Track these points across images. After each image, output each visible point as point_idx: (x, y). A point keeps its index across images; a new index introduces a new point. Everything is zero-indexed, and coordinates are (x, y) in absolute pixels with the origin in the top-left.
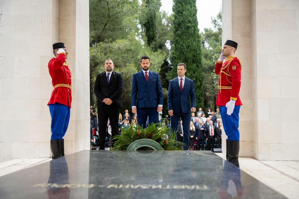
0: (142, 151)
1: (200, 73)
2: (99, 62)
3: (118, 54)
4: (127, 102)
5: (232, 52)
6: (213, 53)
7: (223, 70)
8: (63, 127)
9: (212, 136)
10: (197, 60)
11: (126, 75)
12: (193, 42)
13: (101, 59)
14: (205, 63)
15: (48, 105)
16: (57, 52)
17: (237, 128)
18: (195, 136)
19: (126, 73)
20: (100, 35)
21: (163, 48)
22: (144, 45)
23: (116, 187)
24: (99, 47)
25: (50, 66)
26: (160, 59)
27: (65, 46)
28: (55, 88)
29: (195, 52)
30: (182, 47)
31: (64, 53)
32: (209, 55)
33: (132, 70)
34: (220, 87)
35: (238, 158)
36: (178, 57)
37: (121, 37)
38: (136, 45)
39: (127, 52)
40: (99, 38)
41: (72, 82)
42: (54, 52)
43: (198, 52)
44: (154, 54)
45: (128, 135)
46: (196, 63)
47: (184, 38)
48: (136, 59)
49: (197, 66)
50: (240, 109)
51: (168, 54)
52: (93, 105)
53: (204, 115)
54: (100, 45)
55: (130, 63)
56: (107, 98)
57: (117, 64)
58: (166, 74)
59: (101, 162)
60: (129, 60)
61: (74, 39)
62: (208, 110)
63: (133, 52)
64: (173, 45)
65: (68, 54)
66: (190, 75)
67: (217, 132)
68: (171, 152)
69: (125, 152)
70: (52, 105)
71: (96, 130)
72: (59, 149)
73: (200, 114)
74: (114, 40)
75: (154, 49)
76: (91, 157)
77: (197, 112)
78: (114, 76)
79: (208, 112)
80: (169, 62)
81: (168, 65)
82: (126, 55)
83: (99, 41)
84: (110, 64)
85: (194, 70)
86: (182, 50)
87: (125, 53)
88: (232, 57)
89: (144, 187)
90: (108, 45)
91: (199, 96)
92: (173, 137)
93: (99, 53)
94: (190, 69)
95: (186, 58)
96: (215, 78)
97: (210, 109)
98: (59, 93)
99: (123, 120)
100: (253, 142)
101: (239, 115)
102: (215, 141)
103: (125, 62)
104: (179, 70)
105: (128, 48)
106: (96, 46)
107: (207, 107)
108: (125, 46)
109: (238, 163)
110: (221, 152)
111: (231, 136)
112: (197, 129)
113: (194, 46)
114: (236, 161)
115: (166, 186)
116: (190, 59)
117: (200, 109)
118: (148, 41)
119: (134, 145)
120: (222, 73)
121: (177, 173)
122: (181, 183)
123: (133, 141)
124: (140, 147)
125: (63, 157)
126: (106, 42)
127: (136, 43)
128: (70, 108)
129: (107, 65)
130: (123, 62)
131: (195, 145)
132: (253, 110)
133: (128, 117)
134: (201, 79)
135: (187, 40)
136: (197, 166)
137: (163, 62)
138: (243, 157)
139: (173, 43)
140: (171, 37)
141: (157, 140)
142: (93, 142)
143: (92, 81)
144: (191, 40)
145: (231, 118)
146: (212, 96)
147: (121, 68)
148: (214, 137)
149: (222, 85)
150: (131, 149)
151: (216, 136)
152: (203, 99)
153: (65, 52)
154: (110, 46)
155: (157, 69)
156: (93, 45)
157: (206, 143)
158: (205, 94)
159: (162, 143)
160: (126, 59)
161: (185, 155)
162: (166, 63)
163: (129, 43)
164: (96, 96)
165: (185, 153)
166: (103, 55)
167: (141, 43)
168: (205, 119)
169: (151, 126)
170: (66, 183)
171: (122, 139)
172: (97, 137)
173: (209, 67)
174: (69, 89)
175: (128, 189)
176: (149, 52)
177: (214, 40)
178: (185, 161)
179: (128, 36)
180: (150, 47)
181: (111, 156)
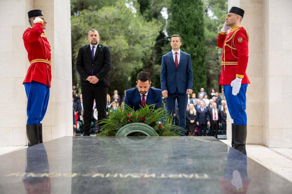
0: (134, 137)
1: (202, 47)
2: (83, 34)
3: (105, 24)
4: (116, 82)
5: (238, 21)
6: (217, 23)
7: (227, 43)
8: (42, 110)
9: (216, 121)
10: (198, 31)
11: (115, 50)
12: (194, 9)
13: (84, 30)
14: (209, 35)
15: (23, 84)
16: (34, 21)
17: (244, 110)
18: (196, 121)
19: (114, 46)
20: (83, 2)
21: (159, 17)
22: (136, 13)
23: (102, 176)
24: (82, 15)
25: (25, 38)
26: (155, 31)
27: (43, 14)
28: (32, 64)
29: (196, 22)
30: (181, 16)
31: (41, 22)
32: (213, 26)
33: (122, 44)
34: (223, 63)
35: (245, 145)
36: (176, 28)
37: (108, 4)
38: (126, 13)
39: (116, 22)
40: (82, 4)
41: (52, 56)
42: (30, 21)
43: (200, 22)
44: (147, 24)
45: (117, 118)
46: (198, 35)
47: (184, 5)
48: (126, 30)
49: (199, 38)
50: (247, 88)
51: (164, 24)
52: (76, 85)
53: (206, 96)
54: (83, 14)
55: (119, 36)
56: (92, 76)
57: (104, 37)
58: (162, 48)
59: (85, 149)
60: (117, 31)
61: (52, 6)
62: (211, 90)
63: (123, 22)
64: (171, 14)
65: (46, 23)
66: (191, 49)
67: (222, 116)
68: (167, 138)
69: (113, 139)
70: (28, 84)
71: (79, 114)
72: (36, 135)
73: (201, 95)
74: (100, 7)
75: (148, 19)
76: (74, 144)
77: (199, 93)
78: (100, 50)
79: (211, 92)
80: (166, 34)
81: (164, 38)
82: (114, 25)
83: (82, 9)
84: (96, 36)
85: (196, 43)
86: (181, 19)
87: (113, 23)
88: (238, 27)
89: (135, 176)
90: (93, 13)
91: (201, 74)
92: (170, 121)
93: (82, 23)
94: (191, 42)
95: (185, 29)
96: (219, 53)
97: (215, 90)
98: (37, 70)
99: (111, 102)
100: (262, 127)
101: (246, 95)
102: (220, 127)
103: (114, 34)
104: (174, 42)
105: (117, 17)
106: (79, 15)
107: (211, 87)
108: (114, 14)
109: (245, 151)
110: (226, 139)
111: (237, 120)
112: (198, 113)
113: (196, 15)
114: (243, 148)
115: (160, 175)
116: (191, 31)
117: (202, 89)
118: (141, 8)
119: (124, 131)
120: (226, 46)
121: (173, 161)
122: (178, 171)
123: (123, 126)
124: (130, 132)
125: (41, 144)
126: (90, 10)
127: (126, 11)
128: (49, 88)
129: (92, 37)
130: (111, 33)
131: (196, 131)
132: (263, 89)
133: (118, 100)
134: (203, 54)
135: (187, 8)
136: (197, 153)
137: (158, 34)
138: (251, 144)
139: (170, 12)
140: (168, 3)
141: (150, 124)
142: (76, 128)
143: (74, 57)
144: (192, 8)
145: (238, 98)
146: (216, 74)
147: (108, 41)
148: (218, 121)
149: (226, 61)
150: (120, 135)
151: (220, 120)
152: (206, 78)
153: (43, 21)
154: (96, 14)
155: (151, 43)
156: (75, 14)
157: (209, 129)
158: (208, 73)
159: (156, 127)
160: (115, 31)
161: (183, 141)
162: (162, 35)
163: (118, 11)
164: (79, 75)
165: (183, 139)
166: (87, 26)
167: (132, 11)
168: (207, 101)
169: (144, 107)
170: (44, 172)
171: (109, 123)
172: (81, 123)
173: (213, 39)
174: (48, 65)
175: (116, 178)
176: (142, 22)
177: (220, 7)
178: (184, 147)
179: (117, 3)
180: (143, 16)
181: (97, 142)
